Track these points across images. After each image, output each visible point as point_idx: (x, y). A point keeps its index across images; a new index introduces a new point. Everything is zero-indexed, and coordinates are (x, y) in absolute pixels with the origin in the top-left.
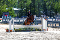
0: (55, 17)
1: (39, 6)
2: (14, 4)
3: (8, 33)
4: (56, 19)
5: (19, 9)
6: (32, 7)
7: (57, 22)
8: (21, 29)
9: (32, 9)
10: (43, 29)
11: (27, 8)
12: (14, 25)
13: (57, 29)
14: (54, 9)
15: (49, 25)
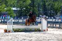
0: (55, 18)
1: (38, 6)
2: (13, 4)
3: (7, 34)
4: (56, 19)
5: (18, 9)
6: (32, 7)
7: (57, 22)
8: (20, 29)
9: (32, 9)
10: (43, 29)
11: (27, 8)
12: (13, 26)
13: (57, 29)
14: (54, 9)
15: (49, 25)
